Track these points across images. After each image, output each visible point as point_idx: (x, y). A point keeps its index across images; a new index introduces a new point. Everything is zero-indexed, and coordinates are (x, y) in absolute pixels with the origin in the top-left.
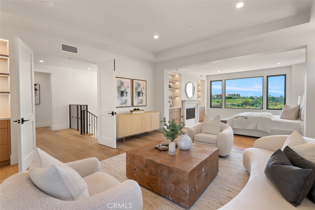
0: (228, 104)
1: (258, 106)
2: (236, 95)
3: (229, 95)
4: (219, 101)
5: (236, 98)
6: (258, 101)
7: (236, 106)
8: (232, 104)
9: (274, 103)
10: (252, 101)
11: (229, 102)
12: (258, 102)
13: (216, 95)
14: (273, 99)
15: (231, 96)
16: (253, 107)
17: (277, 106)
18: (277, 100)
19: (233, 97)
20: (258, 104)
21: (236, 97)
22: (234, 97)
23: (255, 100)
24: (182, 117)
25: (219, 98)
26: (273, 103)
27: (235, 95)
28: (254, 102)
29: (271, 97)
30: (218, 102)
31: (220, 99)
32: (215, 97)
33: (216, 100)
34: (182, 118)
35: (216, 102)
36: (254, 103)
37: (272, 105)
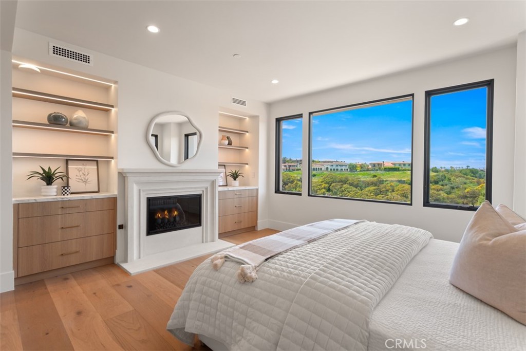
0: (392, 180)
1: (446, 185)
2: (407, 166)
3: (395, 164)
4: (376, 174)
5: (406, 170)
6: (446, 175)
7: (407, 183)
8: (400, 179)
9: (476, 180)
10: (436, 176)
11: (394, 176)
12: (445, 177)
13: (371, 164)
14: (473, 173)
15: (397, 166)
16: (437, 186)
17: (481, 185)
18: (480, 175)
19: (400, 168)
20: (446, 182)
21: (407, 168)
22: (403, 168)
23: (441, 174)
24: (121, 227)
25: (377, 168)
26: (472, 179)
27: (404, 165)
28: (439, 177)
29: (470, 169)
30: (375, 176)
31: (377, 170)
32: (370, 167)
33: (372, 172)
34: (119, 232)
35: (371, 176)
36: (438, 179)
37: (471, 183)
